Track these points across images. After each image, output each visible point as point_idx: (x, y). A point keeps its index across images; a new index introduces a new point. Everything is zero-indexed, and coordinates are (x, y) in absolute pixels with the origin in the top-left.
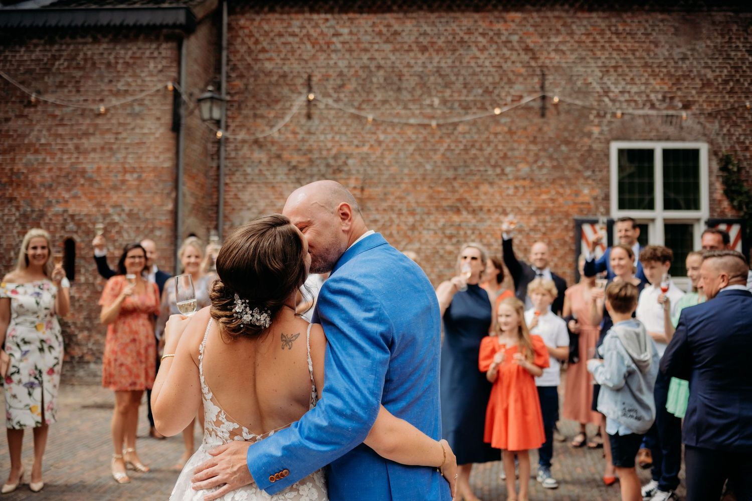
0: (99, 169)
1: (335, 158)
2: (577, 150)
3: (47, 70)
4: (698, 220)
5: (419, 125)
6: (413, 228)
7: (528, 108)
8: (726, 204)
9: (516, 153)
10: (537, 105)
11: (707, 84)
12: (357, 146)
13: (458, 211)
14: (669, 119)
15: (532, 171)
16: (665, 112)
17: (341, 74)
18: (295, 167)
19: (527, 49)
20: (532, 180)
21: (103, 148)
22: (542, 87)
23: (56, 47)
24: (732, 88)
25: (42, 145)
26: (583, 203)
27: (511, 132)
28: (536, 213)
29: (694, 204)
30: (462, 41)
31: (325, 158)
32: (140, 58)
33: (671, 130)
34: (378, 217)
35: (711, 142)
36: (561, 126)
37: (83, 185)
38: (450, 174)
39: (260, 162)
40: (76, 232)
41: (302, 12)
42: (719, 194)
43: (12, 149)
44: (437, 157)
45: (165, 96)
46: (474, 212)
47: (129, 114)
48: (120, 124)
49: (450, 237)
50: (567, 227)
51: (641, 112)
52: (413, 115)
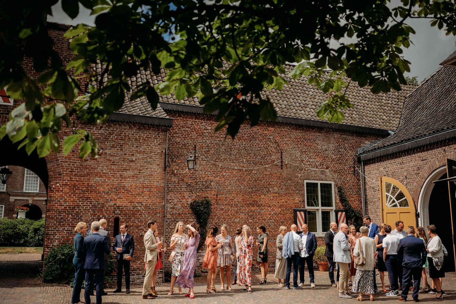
0: (131, 185)
1: (206, 182)
2: (294, 183)
3: (106, 139)
4: (332, 210)
5: (238, 169)
6: (237, 212)
7: (276, 165)
8: (340, 204)
9: (273, 183)
10: (280, 164)
11: (333, 160)
12: (215, 177)
13: (253, 206)
14: (322, 172)
15: (279, 190)
16: (321, 170)
17: (208, 146)
18: (189, 185)
19: (276, 142)
20: (279, 194)
21: (133, 176)
22: (281, 157)
23: (111, 129)
24: (341, 162)
25: (103, 173)
26: (296, 203)
27: (271, 174)
28: (280, 207)
29: (330, 205)
30: (253, 137)
31: (202, 182)
32: (150, 138)
33: (323, 176)
34: (223, 207)
35: (335, 181)
36: (288, 173)
37: (124, 193)
38: (250, 190)
39: (175, 182)
40: (120, 214)
41: (192, 118)
42: (338, 201)
43: (88, 174)
44: (245, 183)
45: (161, 155)
46: (259, 206)
47: (146, 162)
48: (141, 166)
49: (251, 216)
50: (291, 212)
51: (313, 169)
52: (236, 166)
